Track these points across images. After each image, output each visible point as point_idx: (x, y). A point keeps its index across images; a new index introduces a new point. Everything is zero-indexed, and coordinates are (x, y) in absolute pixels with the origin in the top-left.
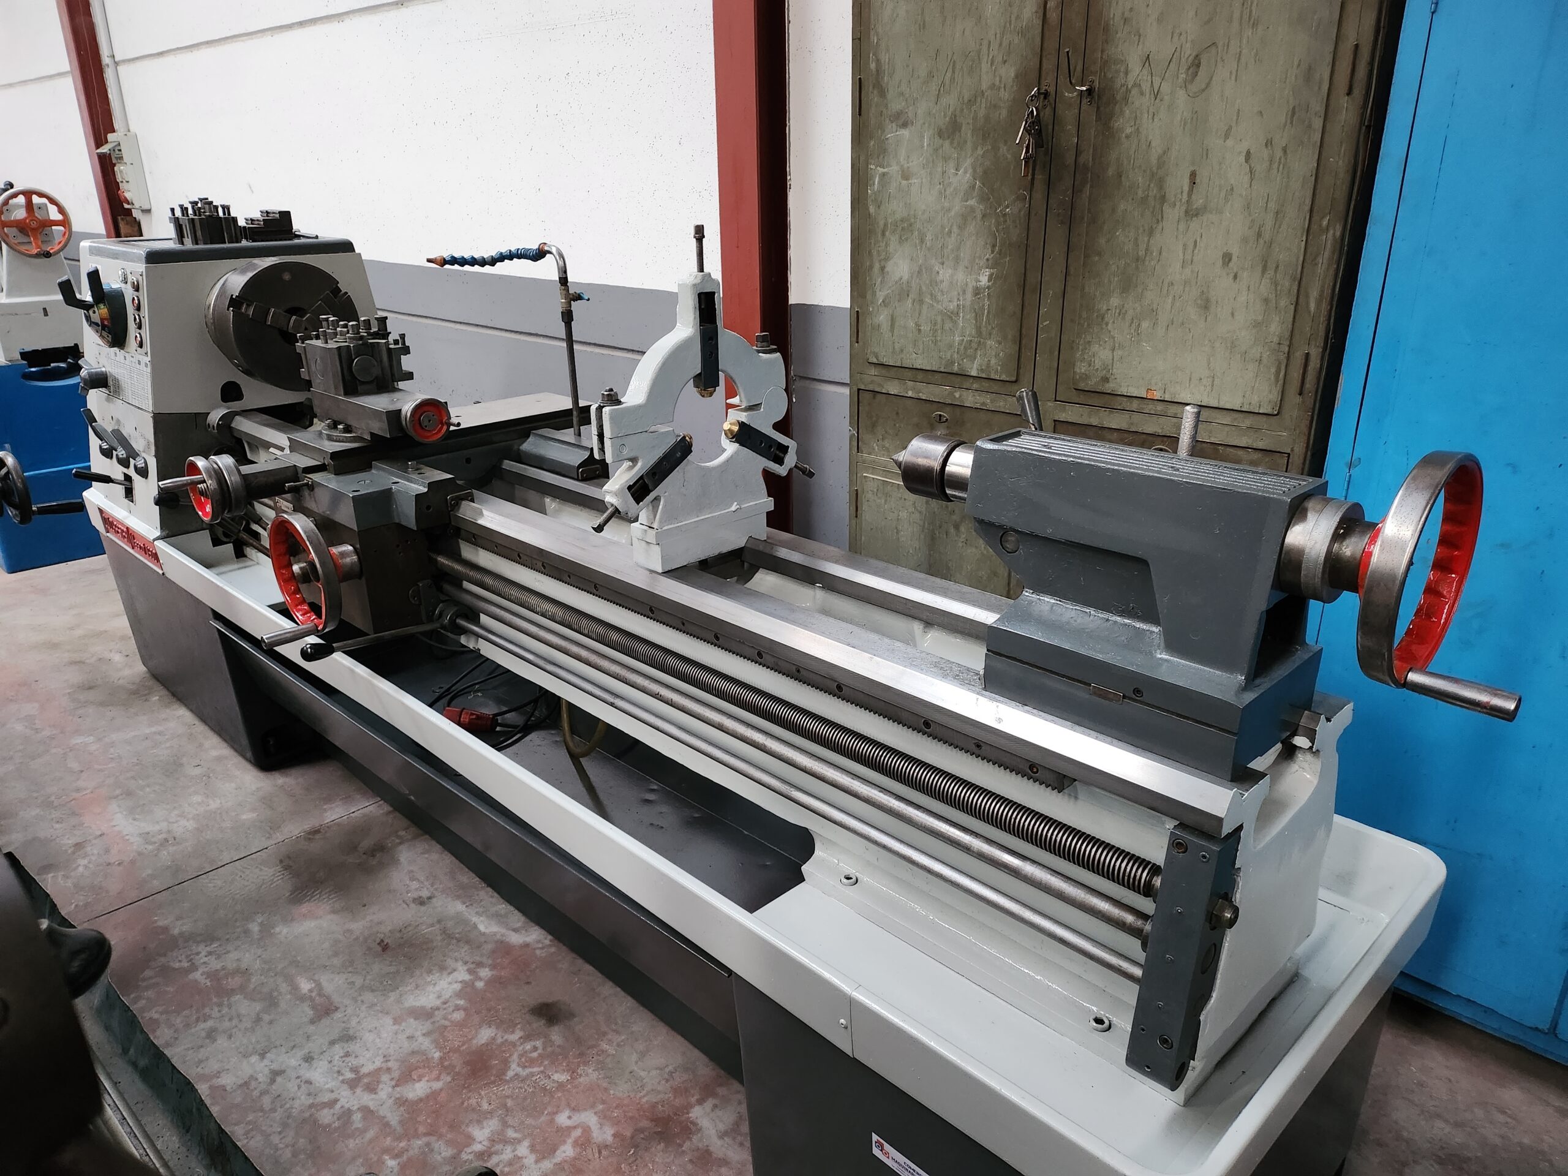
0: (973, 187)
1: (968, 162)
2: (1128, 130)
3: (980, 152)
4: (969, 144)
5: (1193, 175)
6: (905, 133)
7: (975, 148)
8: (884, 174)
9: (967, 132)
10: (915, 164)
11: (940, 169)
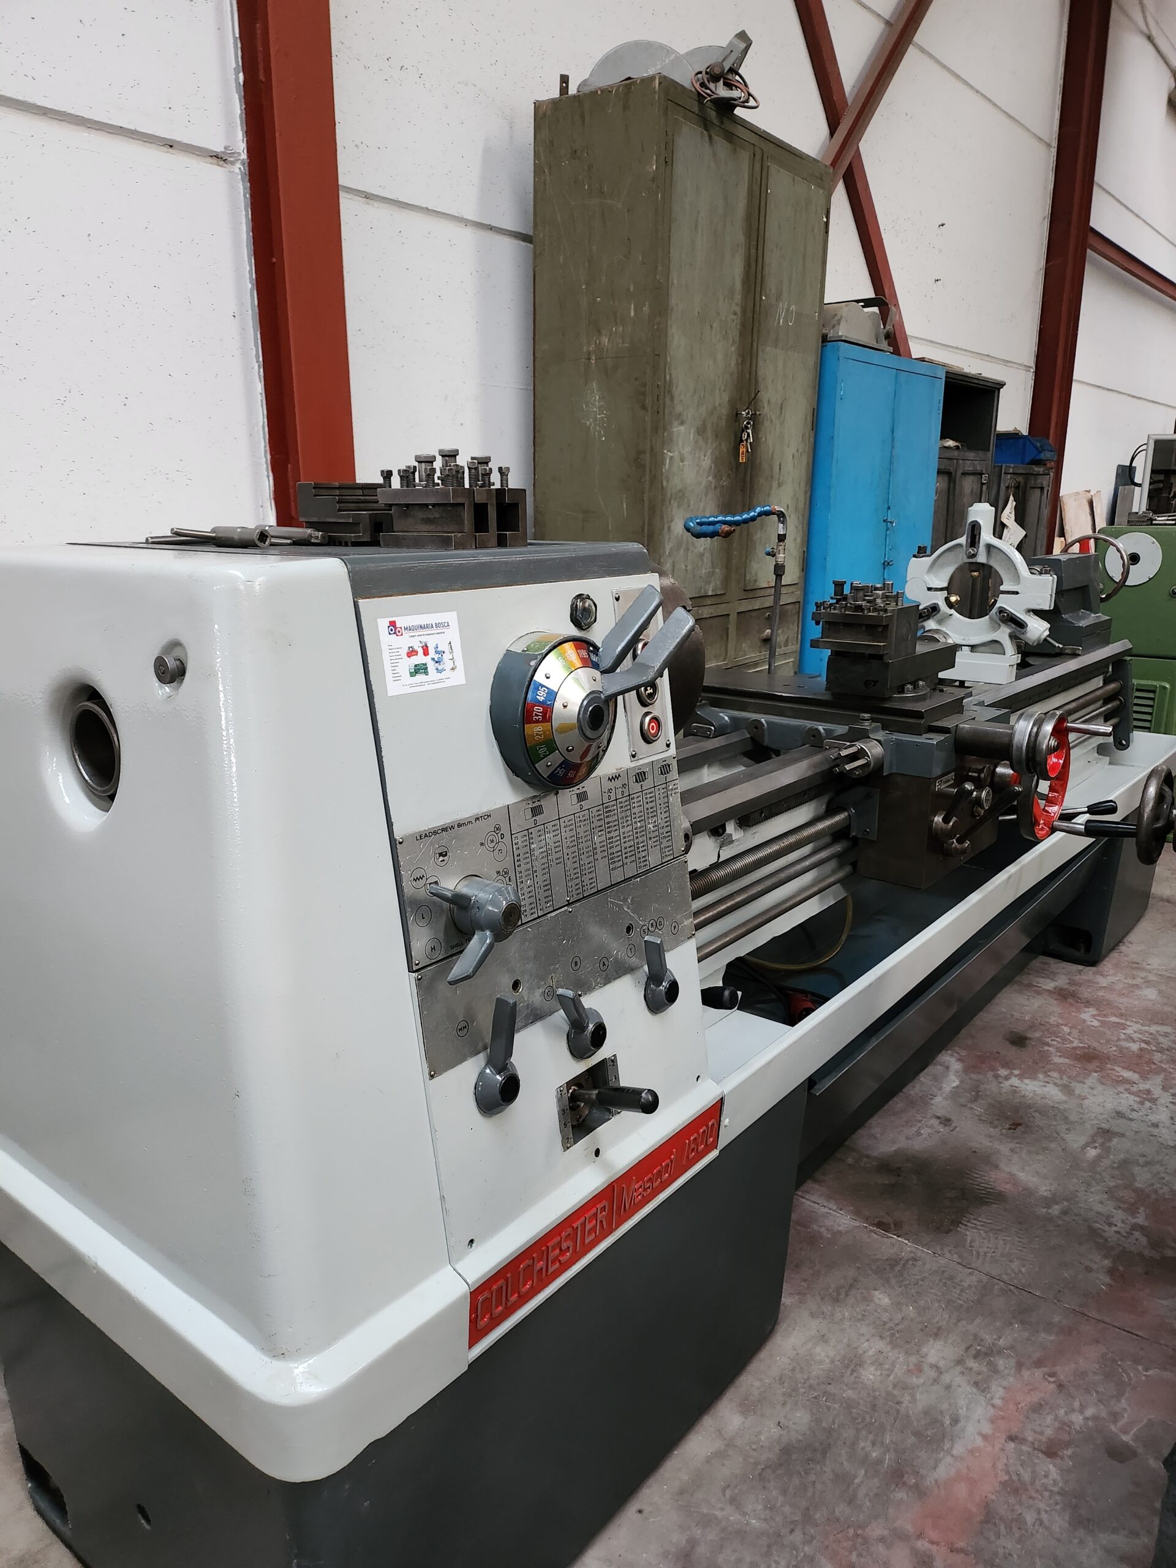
0: (711, 467)
1: (709, 453)
2: (764, 439)
3: (714, 445)
4: (710, 441)
5: (780, 465)
6: (682, 428)
7: (712, 444)
8: (671, 457)
9: (709, 433)
10: (687, 451)
11: (697, 455)
